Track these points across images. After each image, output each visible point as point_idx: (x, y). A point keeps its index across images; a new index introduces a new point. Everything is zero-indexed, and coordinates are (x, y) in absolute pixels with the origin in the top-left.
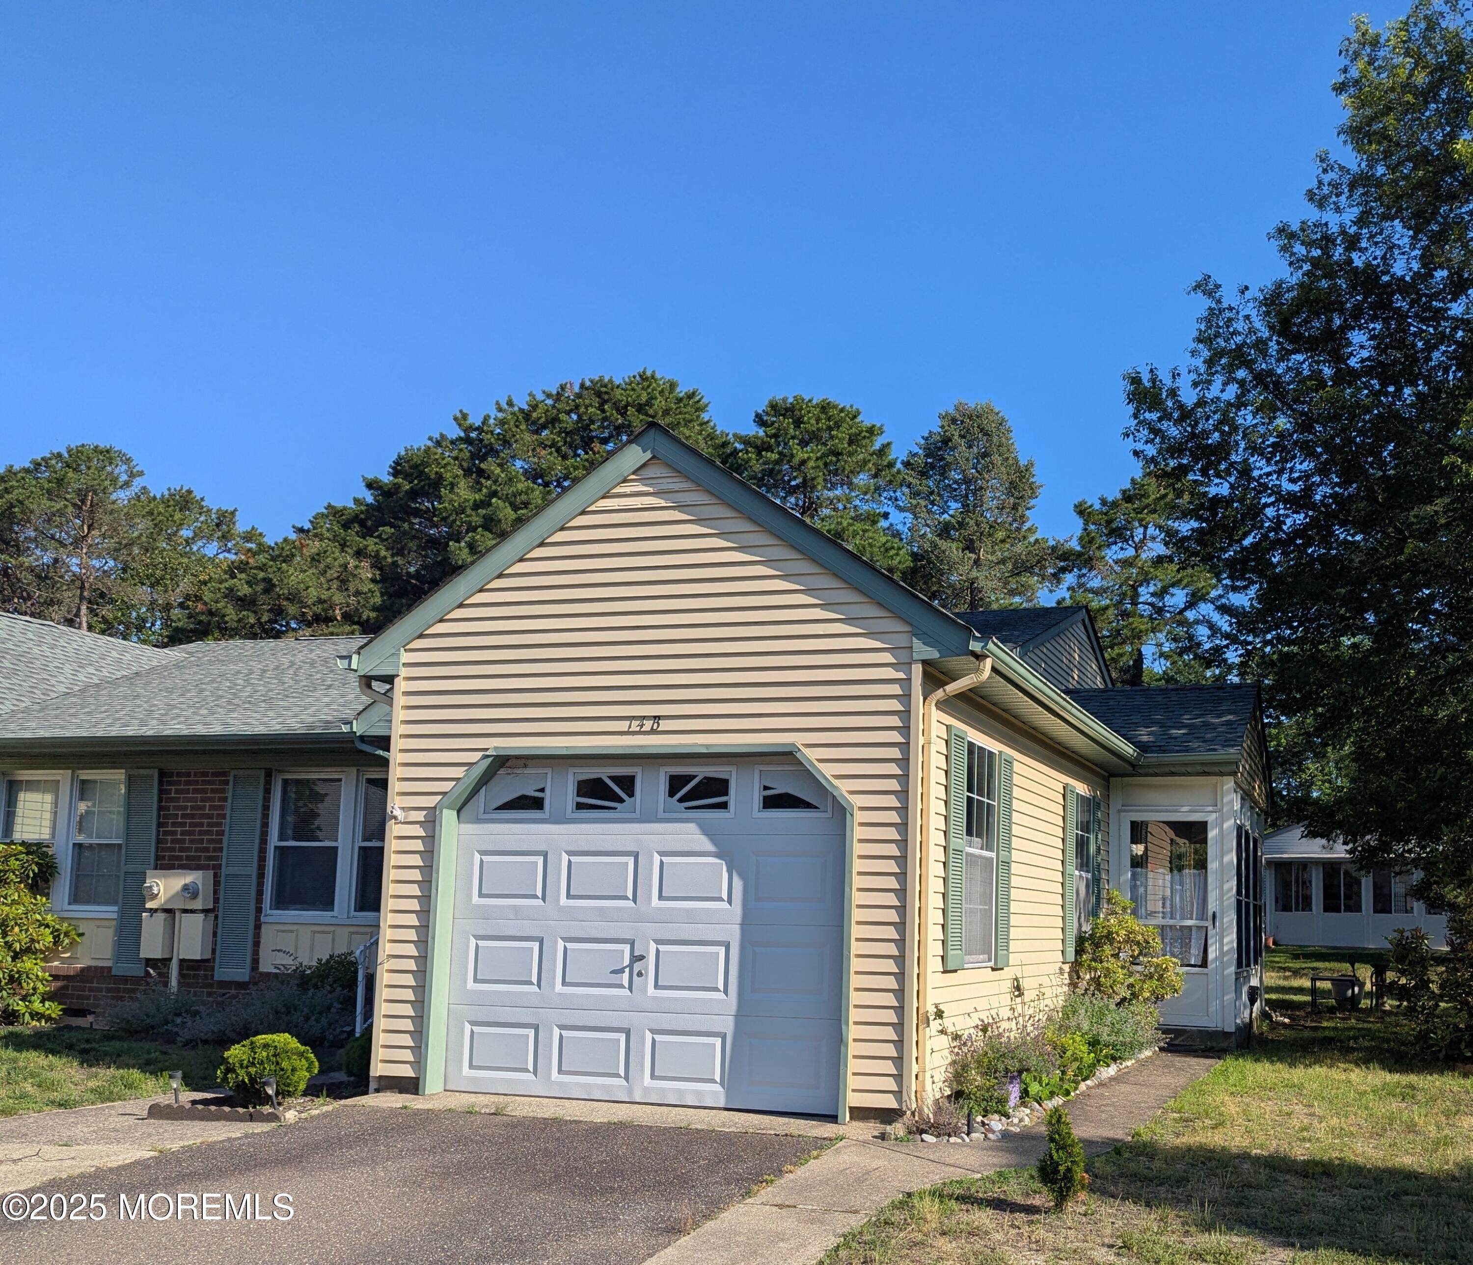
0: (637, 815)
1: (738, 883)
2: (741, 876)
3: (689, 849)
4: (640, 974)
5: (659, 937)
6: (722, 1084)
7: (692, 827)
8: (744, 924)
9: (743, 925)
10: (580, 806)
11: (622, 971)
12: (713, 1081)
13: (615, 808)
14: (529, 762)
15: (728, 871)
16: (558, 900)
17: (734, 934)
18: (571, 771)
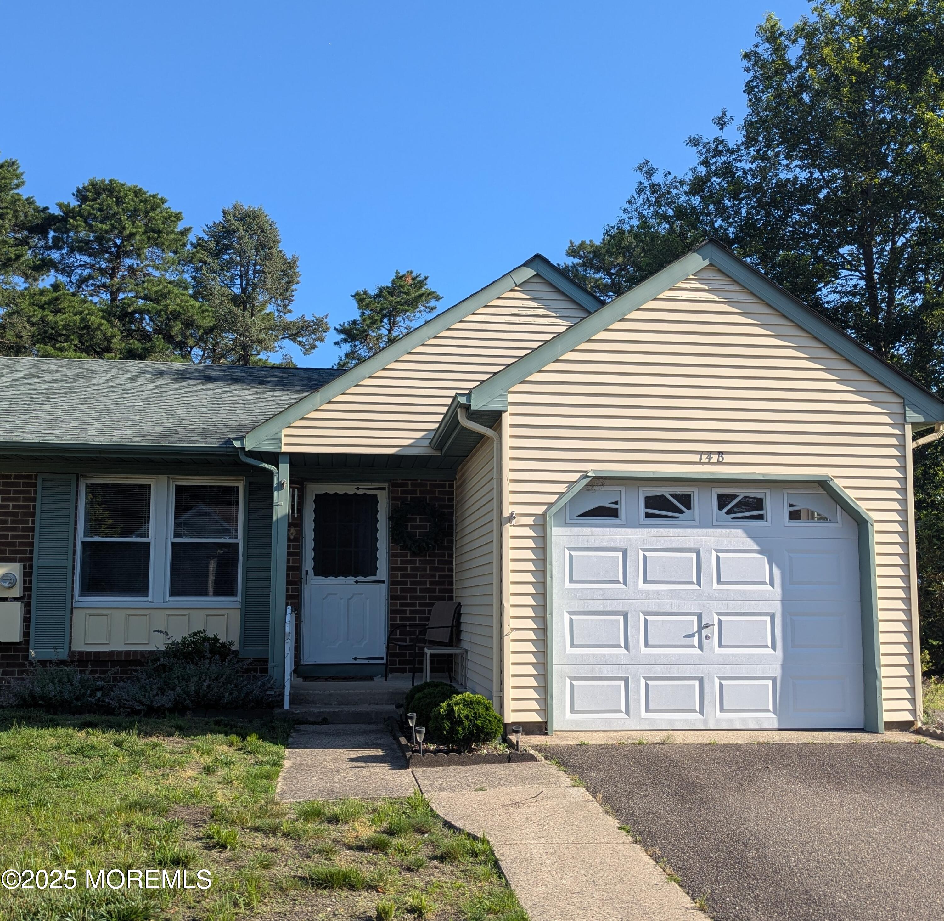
0: (697, 522)
1: (777, 572)
2: (779, 567)
3: (739, 548)
4: (707, 637)
5: (720, 611)
6: (774, 712)
7: (739, 532)
8: (784, 601)
9: (782, 601)
10: (648, 516)
11: (693, 635)
12: (768, 711)
13: (677, 518)
14: (606, 482)
15: (769, 563)
16: (638, 584)
17: (776, 607)
18: (641, 490)
